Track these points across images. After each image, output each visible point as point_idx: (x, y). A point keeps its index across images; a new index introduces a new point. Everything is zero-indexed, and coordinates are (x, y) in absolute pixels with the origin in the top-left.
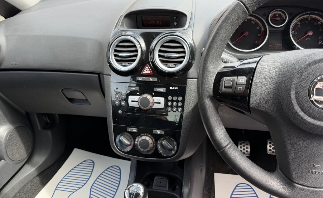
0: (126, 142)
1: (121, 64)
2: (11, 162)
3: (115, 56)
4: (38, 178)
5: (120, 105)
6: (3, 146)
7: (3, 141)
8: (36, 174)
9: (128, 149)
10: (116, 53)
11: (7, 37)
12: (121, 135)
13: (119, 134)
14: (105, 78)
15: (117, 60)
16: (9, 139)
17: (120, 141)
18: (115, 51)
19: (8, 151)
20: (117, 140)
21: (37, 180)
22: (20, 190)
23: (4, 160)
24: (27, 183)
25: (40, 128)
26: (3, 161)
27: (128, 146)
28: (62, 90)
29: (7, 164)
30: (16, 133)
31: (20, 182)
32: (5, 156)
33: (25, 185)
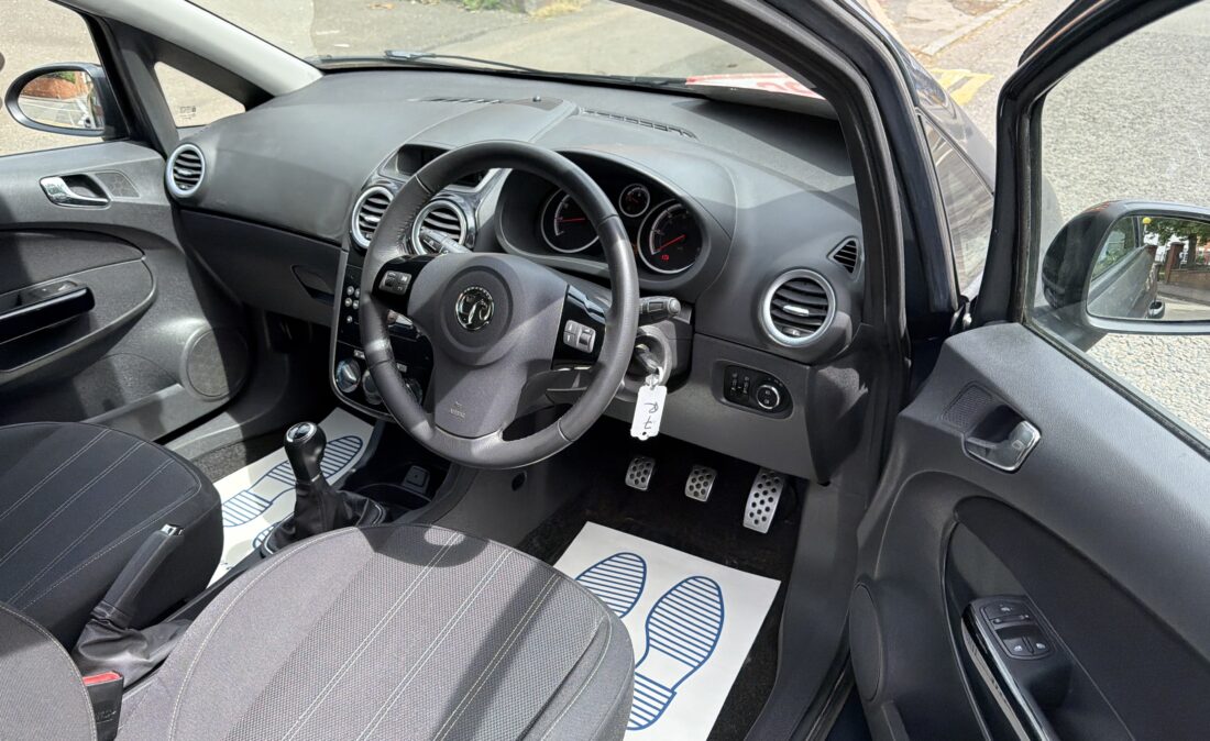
0: (352, 377)
1: (365, 235)
2: (193, 394)
3: (362, 219)
4: (242, 448)
5: (351, 306)
6: (184, 356)
7: (186, 347)
8: (241, 437)
9: (350, 390)
10: (362, 214)
11: (219, 150)
12: (347, 363)
13: (342, 359)
14: (341, 256)
15: (361, 228)
16: (197, 348)
17: (342, 373)
18: (364, 211)
19: (190, 369)
20: (339, 371)
21: (241, 451)
22: (202, 456)
23: (181, 384)
24: (219, 449)
25: (269, 344)
26: (178, 385)
27: (352, 383)
28: (293, 268)
29: (183, 393)
30: (213, 339)
31: (202, 440)
32: (183, 375)
33: (214, 451)
